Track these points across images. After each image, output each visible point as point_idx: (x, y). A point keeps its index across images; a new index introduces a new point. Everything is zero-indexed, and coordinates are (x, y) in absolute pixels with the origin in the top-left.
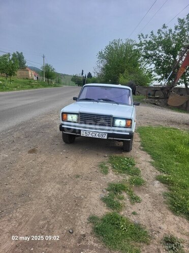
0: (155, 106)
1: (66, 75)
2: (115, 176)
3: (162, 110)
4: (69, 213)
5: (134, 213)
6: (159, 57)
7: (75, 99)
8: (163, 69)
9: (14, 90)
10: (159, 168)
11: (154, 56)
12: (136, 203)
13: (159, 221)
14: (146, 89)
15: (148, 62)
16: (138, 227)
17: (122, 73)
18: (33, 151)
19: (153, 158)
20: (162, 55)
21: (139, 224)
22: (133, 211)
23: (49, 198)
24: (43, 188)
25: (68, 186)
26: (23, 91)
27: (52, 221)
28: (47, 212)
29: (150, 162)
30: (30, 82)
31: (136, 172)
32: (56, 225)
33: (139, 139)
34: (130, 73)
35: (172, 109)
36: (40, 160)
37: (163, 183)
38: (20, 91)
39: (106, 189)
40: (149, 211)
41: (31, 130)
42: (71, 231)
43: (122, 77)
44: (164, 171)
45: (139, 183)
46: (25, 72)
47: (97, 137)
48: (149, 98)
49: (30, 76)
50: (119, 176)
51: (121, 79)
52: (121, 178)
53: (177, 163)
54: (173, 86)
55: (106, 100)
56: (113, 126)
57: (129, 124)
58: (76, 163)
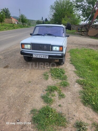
0: (82, 36)
1: (33, 20)
2: (52, 81)
3: (85, 38)
4: (19, 108)
5: (60, 106)
6: (84, 6)
7: (31, 34)
8: (87, 14)
9: (4, 30)
10: (79, 74)
11: (81, 5)
12: (62, 99)
13: (74, 110)
14: (77, 27)
15: (78, 10)
16: (61, 115)
17: (64, 17)
18: (6, 67)
19: (76, 68)
20: (86, 5)
21: (62, 114)
22: (59, 104)
23: (9, 97)
24: (7, 91)
25: (22, 89)
26: (9, 31)
27: (8, 113)
28: (6, 108)
29: (74, 71)
30: (13, 25)
31: (65, 78)
32: (10, 116)
33: (70, 57)
34: (68, 17)
35: (91, 37)
36: (9, 72)
37: (80, 84)
38: (8, 31)
39: (45, 90)
40: (69, 103)
41: (8, 54)
42: (18, 120)
43: (64, 20)
44: (81, 77)
45: (65, 85)
46: (10, 19)
47: (43, 58)
48: (78, 32)
49: (13, 22)
50: (54, 80)
51: (63, 21)
52: (56, 82)
53: (90, 71)
54: (91, 24)
55: (49, 35)
56: (52, 51)
57: (61, 49)
58: (30, 73)
